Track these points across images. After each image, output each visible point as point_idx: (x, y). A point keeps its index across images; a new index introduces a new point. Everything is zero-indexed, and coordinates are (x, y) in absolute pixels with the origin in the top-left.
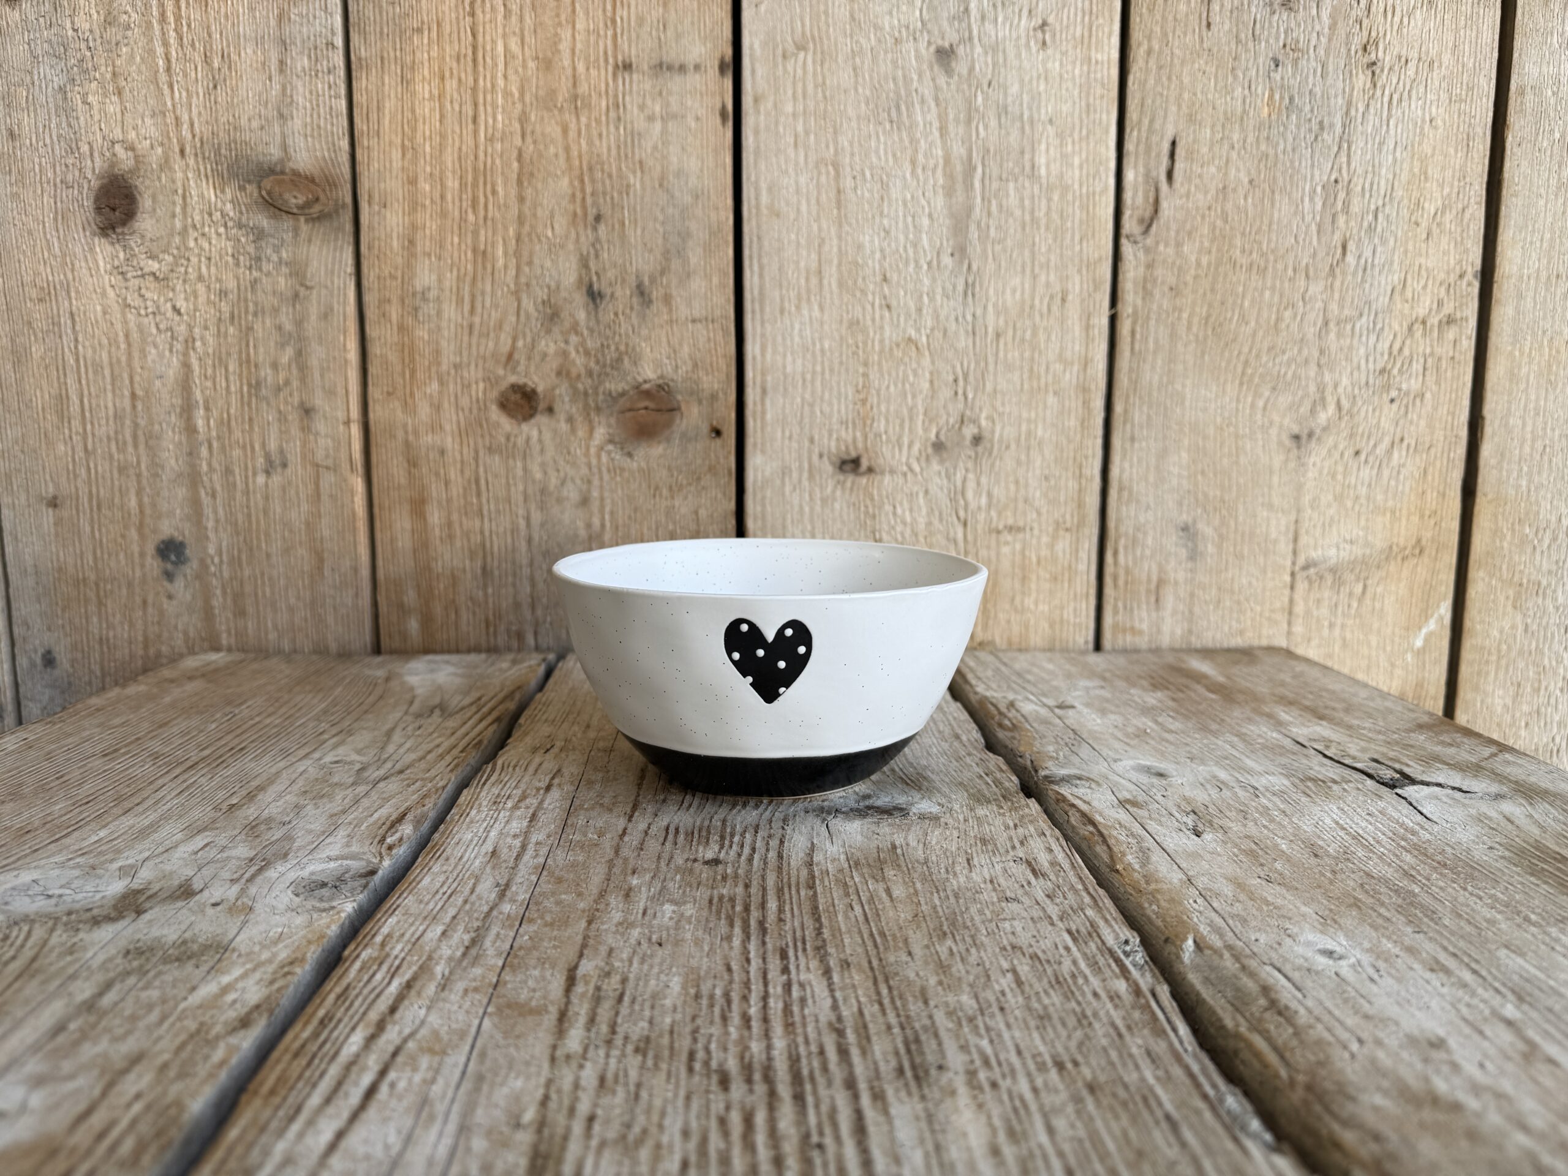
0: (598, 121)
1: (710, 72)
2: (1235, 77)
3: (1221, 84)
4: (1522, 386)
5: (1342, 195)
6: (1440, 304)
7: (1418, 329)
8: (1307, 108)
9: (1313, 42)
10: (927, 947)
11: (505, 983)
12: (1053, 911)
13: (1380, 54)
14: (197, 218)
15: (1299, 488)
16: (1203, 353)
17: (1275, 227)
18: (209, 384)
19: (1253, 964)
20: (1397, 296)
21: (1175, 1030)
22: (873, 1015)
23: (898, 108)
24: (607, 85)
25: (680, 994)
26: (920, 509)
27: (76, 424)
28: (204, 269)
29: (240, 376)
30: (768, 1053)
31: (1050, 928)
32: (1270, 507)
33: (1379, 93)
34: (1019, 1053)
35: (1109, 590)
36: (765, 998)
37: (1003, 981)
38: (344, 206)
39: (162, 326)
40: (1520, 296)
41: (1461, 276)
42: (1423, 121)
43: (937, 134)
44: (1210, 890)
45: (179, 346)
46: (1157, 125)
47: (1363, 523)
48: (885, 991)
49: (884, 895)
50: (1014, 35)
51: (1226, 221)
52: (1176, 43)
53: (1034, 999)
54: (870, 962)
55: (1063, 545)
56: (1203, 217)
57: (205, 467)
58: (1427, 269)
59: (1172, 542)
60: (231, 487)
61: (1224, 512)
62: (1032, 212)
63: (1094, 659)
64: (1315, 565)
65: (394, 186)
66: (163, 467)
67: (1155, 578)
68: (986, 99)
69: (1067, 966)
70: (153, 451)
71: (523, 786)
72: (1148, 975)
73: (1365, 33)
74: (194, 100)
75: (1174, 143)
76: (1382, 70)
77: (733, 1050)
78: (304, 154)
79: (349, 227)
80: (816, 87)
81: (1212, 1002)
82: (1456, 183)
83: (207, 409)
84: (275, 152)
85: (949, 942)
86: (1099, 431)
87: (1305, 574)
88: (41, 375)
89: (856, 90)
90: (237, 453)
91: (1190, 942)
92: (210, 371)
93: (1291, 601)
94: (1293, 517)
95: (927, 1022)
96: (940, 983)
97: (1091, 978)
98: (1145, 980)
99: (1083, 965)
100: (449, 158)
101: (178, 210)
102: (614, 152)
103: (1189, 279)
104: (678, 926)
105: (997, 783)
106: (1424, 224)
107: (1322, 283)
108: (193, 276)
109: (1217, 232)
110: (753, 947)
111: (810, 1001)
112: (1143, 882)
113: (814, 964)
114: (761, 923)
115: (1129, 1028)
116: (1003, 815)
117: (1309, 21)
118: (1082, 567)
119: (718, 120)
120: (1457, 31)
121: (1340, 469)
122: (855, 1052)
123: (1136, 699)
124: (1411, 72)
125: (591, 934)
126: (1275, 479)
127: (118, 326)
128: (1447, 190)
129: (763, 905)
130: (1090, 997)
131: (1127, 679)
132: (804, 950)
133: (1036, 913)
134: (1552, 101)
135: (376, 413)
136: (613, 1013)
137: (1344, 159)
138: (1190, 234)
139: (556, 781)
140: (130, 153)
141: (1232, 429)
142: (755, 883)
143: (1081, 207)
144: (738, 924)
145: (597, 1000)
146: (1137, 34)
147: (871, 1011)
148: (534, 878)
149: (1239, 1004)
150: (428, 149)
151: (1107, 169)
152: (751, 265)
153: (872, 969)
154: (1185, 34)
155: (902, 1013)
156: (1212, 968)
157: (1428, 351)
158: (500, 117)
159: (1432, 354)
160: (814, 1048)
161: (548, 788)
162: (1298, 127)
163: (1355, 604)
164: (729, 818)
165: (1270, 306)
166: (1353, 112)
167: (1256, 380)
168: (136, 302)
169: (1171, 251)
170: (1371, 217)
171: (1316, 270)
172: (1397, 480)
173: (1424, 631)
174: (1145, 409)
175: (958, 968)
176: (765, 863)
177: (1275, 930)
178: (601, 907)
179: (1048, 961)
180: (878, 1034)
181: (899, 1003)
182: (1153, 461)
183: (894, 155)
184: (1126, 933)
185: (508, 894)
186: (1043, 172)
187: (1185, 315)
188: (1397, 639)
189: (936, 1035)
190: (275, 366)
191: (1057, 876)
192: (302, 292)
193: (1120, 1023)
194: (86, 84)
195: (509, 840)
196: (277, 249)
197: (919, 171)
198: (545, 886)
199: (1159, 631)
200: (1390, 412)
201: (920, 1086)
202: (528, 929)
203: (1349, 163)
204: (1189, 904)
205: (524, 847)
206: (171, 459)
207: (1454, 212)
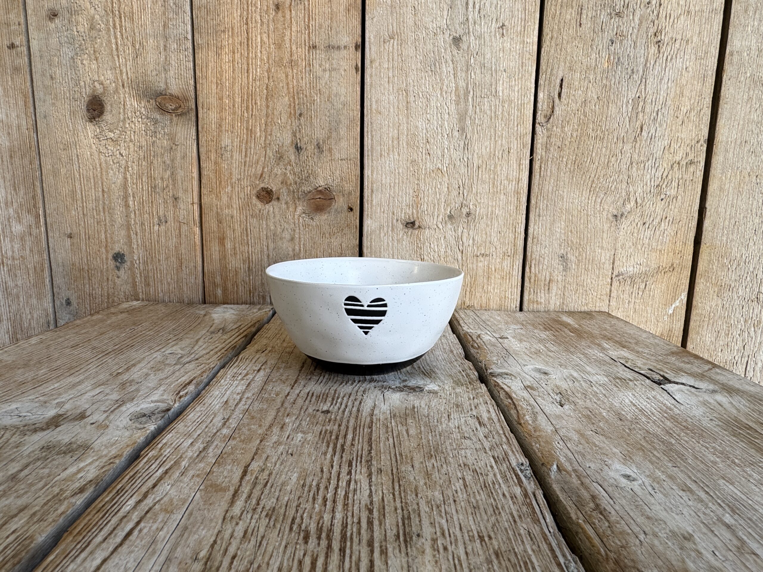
0: (301, 72)
1: (351, 49)
2: (592, 49)
3: (585, 52)
4: (725, 194)
5: (641, 104)
6: (687, 154)
7: (676, 167)
8: (627, 62)
9: (630, 32)
10: (422, 463)
11: (213, 472)
12: (487, 445)
13: (663, 37)
14: (130, 114)
15: (616, 239)
16: (573, 177)
17: (608, 119)
18: (135, 186)
19: (587, 481)
20: (666, 151)
21: (544, 519)
22: (389, 502)
23: (435, 65)
24: (305, 55)
25: (295, 483)
26: (442, 245)
27: (79, 203)
28: (132, 137)
29: (148, 183)
30: (332, 522)
31: (484, 454)
32: (602, 248)
33: (661, 55)
34: (461, 529)
35: (527, 284)
36: (336, 488)
37: (457, 484)
38: (191, 109)
39: (115, 161)
40: (727, 151)
41: (698, 142)
42: (683, 69)
43: (453, 76)
44: (566, 437)
45: (122, 170)
46: (554, 72)
47: (646, 256)
48: (397, 488)
49: (405, 433)
50: (489, 31)
51: (585, 116)
52: (565, 34)
53: (472, 496)
54: (392, 470)
55: (507, 263)
56: (575, 114)
57: (133, 222)
58: (681, 139)
59: (556, 262)
60: (143, 231)
61: (581, 250)
62: (495, 112)
63: (519, 315)
64: (623, 275)
65: (213, 100)
66: (115, 222)
67: (548, 279)
68: (475, 60)
69: (491, 477)
70: (111, 215)
71: (248, 369)
72: (532, 483)
73: (656, 27)
74: (128, 62)
75: (562, 80)
76: (663, 45)
77: (315, 518)
78: (175, 87)
79: (194, 119)
80: (398, 55)
81: (565, 503)
82: (697, 98)
83: (134, 197)
84: (162, 85)
85: (433, 461)
86: (525, 212)
87: (618, 279)
88: (65, 182)
89: (416, 57)
90: (146, 216)
91: (555, 466)
92: (135, 181)
93: (611, 291)
94: (613, 253)
95: (416, 507)
96: (425, 484)
97: (502, 485)
98: (531, 486)
99: (499, 477)
100: (237, 88)
101: (122, 111)
102: (308, 85)
103: (567, 143)
104: (302, 446)
105: (468, 375)
106: (681, 117)
107: (630, 145)
108: (128, 140)
109: (581, 121)
110: (336, 459)
111: (358, 491)
112: (533, 431)
113: (364, 470)
114: (343, 446)
115: (520, 517)
116: (468, 392)
117: (629, 22)
118: (515, 273)
119: (354, 71)
120: (701, 26)
121: (636, 231)
122: (376, 523)
123: (537, 335)
124: (677, 45)
125: (261, 447)
126: (605, 235)
127: (97, 161)
128: (692, 101)
129: (345, 436)
130: (501, 496)
131: (533, 325)
132: (361, 462)
133: (478, 446)
134: (747, 58)
135: (205, 199)
136: (260, 492)
137: (643, 87)
138: (568, 122)
139: (263, 367)
140: (101, 86)
141: (585, 211)
142: (343, 424)
143: (518, 110)
144: (331, 445)
145: (255, 484)
146: (546, 30)
147: (388, 498)
148: (241, 416)
149: (579, 505)
150: (227, 84)
151: (530, 93)
152: (368, 135)
153: (392, 474)
154: (569, 29)
155: (403, 501)
156: (565, 482)
157: (680, 177)
158: (258, 70)
159: (682, 178)
160: (356, 520)
161: (259, 371)
162: (621, 72)
163: (641, 293)
164: (338, 389)
165: (605, 155)
166: (648, 65)
167: (597, 190)
168: (105, 151)
169: (559, 130)
170: (655, 114)
171: (627, 139)
172: (663, 237)
173: (673, 306)
174: (545, 202)
175: (436, 475)
176: (351, 414)
177: (599, 461)
178: (269, 433)
179: (482, 474)
180: (389, 513)
181: (403, 495)
182: (548, 226)
183: (433, 86)
184: (523, 459)
185: (227, 424)
186: (501, 94)
187: (565, 160)
188: (660, 309)
189: (419, 515)
190: (162, 179)
191: (491, 426)
192: (174, 147)
193: (515, 514)
194: (82, 55)
195: (235, 396)
196: (163, 128)
197: (444, 93)
198: (245, 421)
199: (549, 303)
200: (660, 205)
201: (406, 547)
202: (232, 443)
203: (645, 89)
204: (556, 444)
205: (241, 400)
206: (119, 219)
207: (696, 111)
